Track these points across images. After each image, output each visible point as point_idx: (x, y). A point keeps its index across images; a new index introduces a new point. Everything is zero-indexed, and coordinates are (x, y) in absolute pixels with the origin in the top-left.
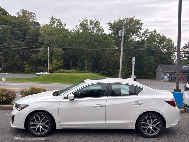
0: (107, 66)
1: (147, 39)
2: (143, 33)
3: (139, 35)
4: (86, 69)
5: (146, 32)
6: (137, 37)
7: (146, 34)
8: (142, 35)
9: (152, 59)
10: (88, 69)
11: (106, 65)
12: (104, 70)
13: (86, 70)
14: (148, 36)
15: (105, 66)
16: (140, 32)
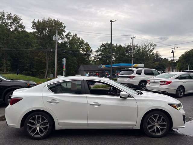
0: (30, 66)
1: (69, 41)
2: (65, 35)
3: (62, 37)
4: (3, 70)
5: (68, 35)
6: (61, 39)
7: (68, 37)
8: (65, 37)
9: (75, 59)
10: (7, 70)
11: (29, 64)
12: (26, 70)
13: (5, 71)
14: (71, 39)
15: (28, 66)
16: (63, 34)
